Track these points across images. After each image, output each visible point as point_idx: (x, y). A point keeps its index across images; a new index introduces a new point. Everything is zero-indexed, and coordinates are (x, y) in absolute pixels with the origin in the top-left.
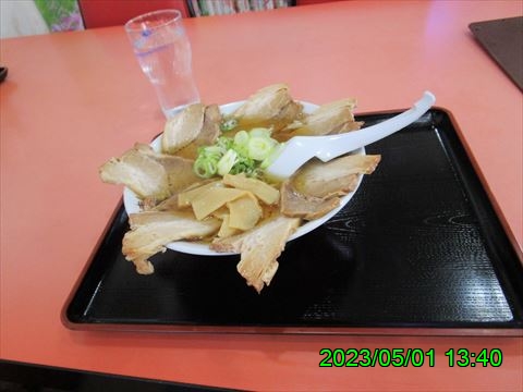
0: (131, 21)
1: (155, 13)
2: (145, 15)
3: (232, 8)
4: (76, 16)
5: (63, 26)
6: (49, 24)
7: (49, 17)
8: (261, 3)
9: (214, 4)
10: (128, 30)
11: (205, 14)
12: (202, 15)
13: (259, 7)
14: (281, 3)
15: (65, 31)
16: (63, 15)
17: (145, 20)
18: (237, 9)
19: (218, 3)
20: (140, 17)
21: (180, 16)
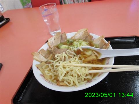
0: (41, 6)
1: (49, 4)
2: (45, 4)
3: (73, 2)
4: (30, 4)
5: (27, 6)
6: (23, 6)
7: (23, 4)
8: (81, 1)
9: (68, 1)
10: (40, 9)
11: (65, 3)
12: (64, 4)
13: (80, 2)
14: (86, 1)
15: (27, 8)
16: (27, 4)
17: (45, 6)
18: (74, 2)
19: (69, 1)
20: (44, 5)
21: (56, 5)
